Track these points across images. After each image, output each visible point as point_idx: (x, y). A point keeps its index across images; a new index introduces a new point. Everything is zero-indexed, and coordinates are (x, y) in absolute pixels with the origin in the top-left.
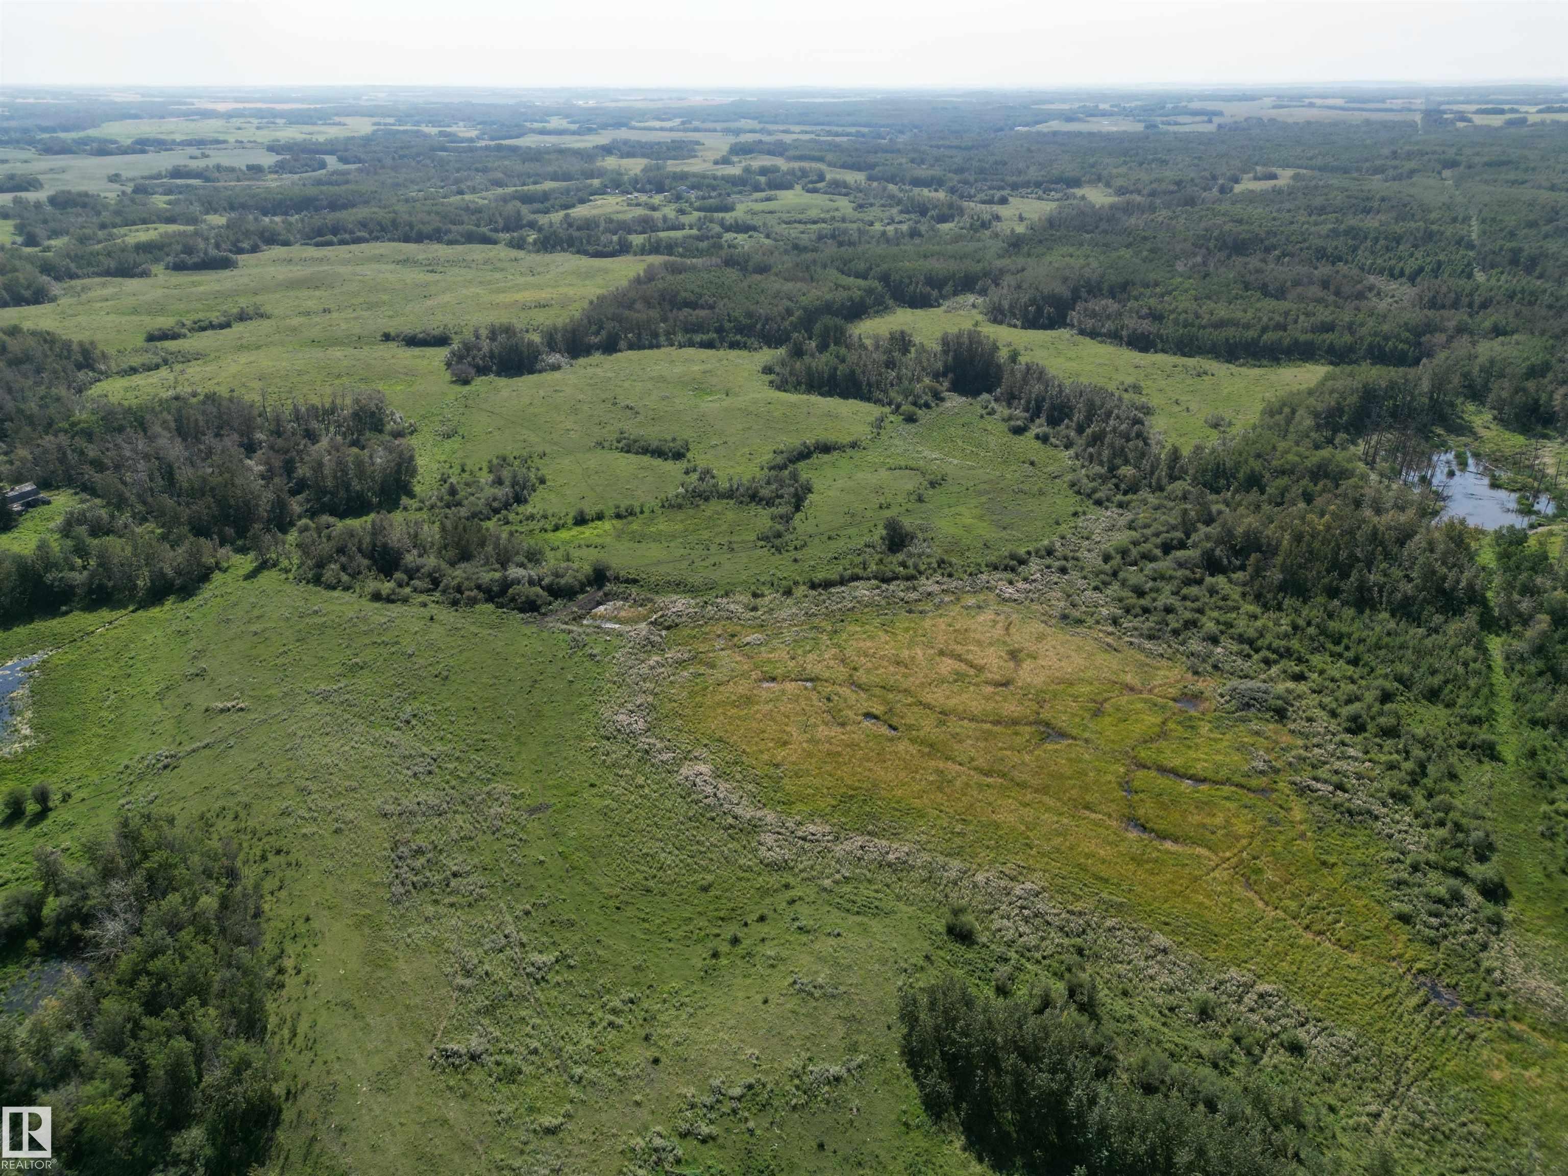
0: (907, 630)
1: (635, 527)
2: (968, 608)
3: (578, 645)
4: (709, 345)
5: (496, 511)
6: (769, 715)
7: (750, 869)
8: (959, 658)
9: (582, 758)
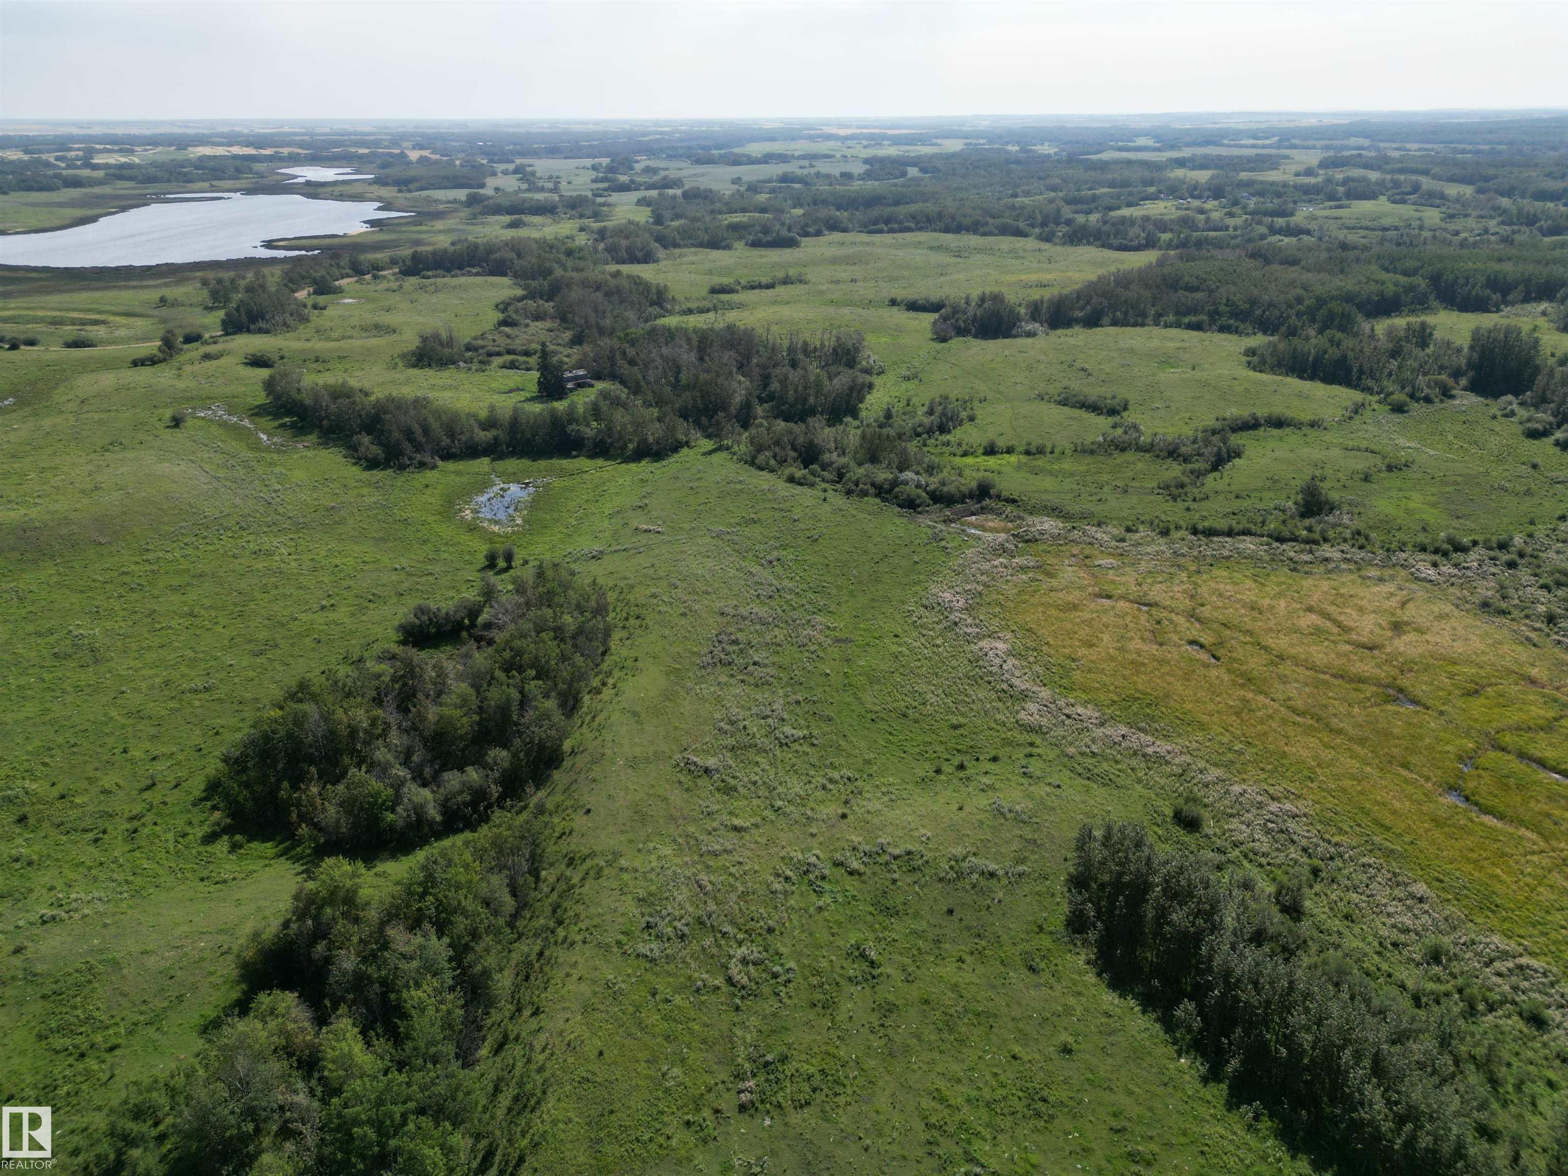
0: (1280, 584)
1: (1038, 463)
2: (1364, 578)
3: (937, 538)
4: (1197, 327)
5: (918, 435)
6: (1089, 623)
7: (1004, 724)
8: (1328, 617)
9: (898, 617)
